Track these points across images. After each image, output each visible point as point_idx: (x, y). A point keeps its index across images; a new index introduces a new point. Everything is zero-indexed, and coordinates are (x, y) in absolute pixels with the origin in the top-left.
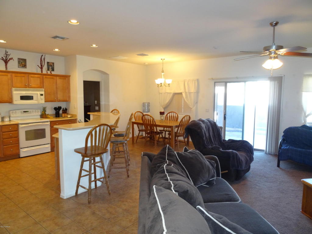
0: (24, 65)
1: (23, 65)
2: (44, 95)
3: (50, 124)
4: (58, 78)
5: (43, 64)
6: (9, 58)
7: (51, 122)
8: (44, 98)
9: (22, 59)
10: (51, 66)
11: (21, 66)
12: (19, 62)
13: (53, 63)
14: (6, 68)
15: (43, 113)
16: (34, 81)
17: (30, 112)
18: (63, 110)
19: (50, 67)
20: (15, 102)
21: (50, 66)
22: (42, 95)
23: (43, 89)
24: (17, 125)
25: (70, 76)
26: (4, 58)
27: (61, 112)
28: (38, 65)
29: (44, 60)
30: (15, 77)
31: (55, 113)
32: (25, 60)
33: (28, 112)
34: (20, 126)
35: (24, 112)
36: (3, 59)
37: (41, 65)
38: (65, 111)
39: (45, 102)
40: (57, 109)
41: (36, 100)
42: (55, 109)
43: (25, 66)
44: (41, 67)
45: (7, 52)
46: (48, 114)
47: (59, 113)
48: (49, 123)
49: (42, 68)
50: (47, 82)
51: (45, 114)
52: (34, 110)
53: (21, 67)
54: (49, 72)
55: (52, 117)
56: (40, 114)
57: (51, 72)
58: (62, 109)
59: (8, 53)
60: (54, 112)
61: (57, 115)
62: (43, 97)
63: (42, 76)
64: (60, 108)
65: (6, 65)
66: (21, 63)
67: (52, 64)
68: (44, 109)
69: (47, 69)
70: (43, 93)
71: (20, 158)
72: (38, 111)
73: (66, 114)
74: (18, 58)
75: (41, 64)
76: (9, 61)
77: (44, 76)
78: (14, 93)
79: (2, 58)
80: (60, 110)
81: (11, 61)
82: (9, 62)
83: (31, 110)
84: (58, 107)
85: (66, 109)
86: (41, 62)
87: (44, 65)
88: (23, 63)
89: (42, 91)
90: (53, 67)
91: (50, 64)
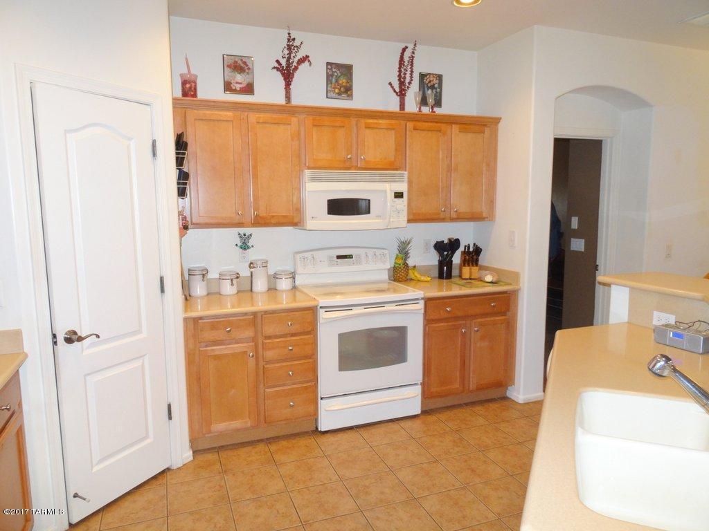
0: (345, 87)
1: (341, 86)
2: (405, 195)
3: (423, 311)
4: (455, 128)
5: (407, 80)
6: (296, 60)
7: (428, 301)
8: (406, 209)
9: (338, 66)
10: (432, 87)
11: (337, 91)
12: (329, 77)
13: (440, 77)
14: (288, 97)
15: (401, 262)
17: (359, 256)
18: (464, 253)
19: (429, 92)
20: (310, 224)
21: (429, 88)
22: (399, 195)
23: (404, 173)
24: (313, 310)
25: (497, 121)
26: (283, 62)
27: (457, 259)
28: (390, 84)
29: (412, 65)
30: (315, 129)
32: (347, 70)
33: (351, 257)
34: (323, 315)
35: (339, 257)
36: (279, 68)
37: (402, 83)
38: (473, 256)
39: (409, 221)
40: (446, 248)
41: (378, 217)
42: (439, 247)
43: (347, 91)
44: (401, 91)
45: (294, 39)
46: (415, 267)
47: (452, 261)
48: (421, 305)
49: (402, 94)
50: (418, 144)
51: (406, 265)
52: (370, 252)
53: (334, 95)
54: (426, 110)
55: (429, 279)
56: (389, 267)
57: (432, 108)
58: (461, 249)
59: (297, 43)
60: (433, 259)
61: (445, 271)
62: (402, 203)
63: (403, 123)
64: (454, 244)
65: (288, 85)
66: (337, 81)
67: (435, 81)
68: (404, 250)
69: (419, 99)
70: (403, 187)
71: (316, 432)
72: (384, 255)
73: (475, 269)
74: (328, 64)
75: (399, 80)
76: (296, 68)
77: (410, 125)
78: (307, 189)
79: (277, 65)
80: (453, 253)
81: (301, 67)
82: (297, 74)
83: (362, 252)
84: (450, 240)
85: (478, 251)
86: (400, 71)
87: (410, 83)
88: (343, 81)
89: (401, 180)
90: (438, 90)
91: (430, 82)
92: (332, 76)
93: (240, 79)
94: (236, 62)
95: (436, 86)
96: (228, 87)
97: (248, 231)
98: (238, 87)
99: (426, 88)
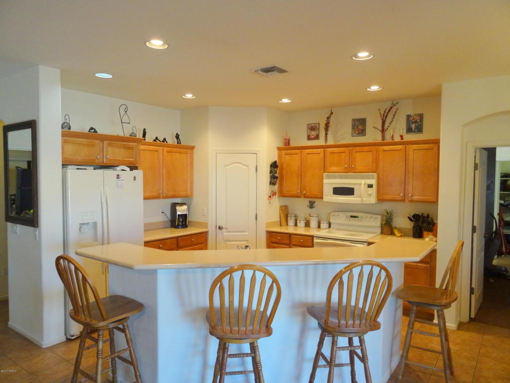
0: (362, 130)
1: (359, 130)
2: (374, 186)
8: (375, 193)
9: (358, 120)
10: (416, 122)
11: (357, 132)
12: (353, 126)
13: (421, 115)
16: (362, 159)
17: (362, 218)
19: (413, 125)
20: (325, 198)
21: (413, 123)
22: (370, 186)
23: (375, 174)
24: (312, 237)
28: (374, 127)
31: (412, 227)
32: (363, 121)
33: (358, 217)
35: (351, 217)
37: (383, 126)
43: (362, 132)
49: (383, 131)
52: (369, 216)
53: (356, 135)
57: (401, 136)
62: (373, 190)
66: (357, 127)
67: (418, 118)
70: (373, 182)
74: (353, 120)
75: (382, 123)
78: (325, 182)
83: (364, 215)
86: (383, 119)
88: (360, 127)
89: (372, 178)
90: (419, 123)
91: (414, 119)
92: (355, 125)
93: (314, 133)
94: (312, 127)
95: (418, 121)
96: (309, 138)
97: (313, 200)
98: (313, 137)
99: (411, 123)
